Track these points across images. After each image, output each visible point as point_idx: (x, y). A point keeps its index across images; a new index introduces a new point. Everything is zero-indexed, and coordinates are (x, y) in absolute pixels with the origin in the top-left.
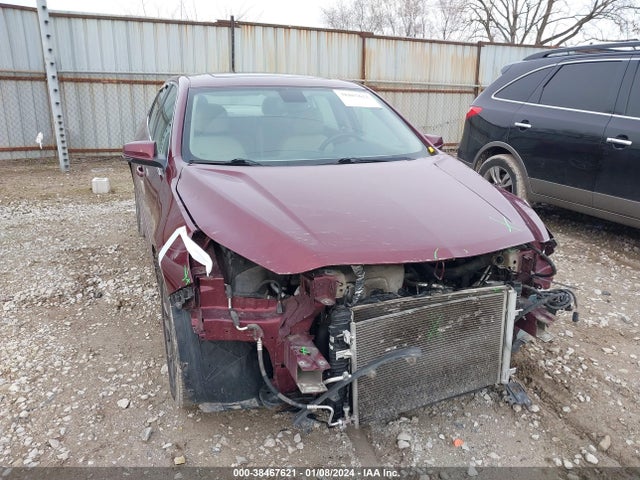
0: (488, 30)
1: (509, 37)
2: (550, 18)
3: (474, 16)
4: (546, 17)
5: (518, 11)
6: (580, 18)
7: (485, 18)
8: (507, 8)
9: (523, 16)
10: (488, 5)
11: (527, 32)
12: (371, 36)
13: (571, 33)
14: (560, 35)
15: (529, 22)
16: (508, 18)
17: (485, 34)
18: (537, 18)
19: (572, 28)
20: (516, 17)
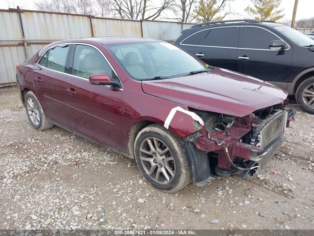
0: (120, 14)
1: (130, 17)
2: (146, 9)
3: (113, 7)
4: (144, 8)
5: (133, 5)
6: (159, 9)
7: (118, 8)
8: (127, 4)
9: (135, 8)
10: (119, 3)
11: (138, 15)
12: (93, 17)
13: (156, 15)
14: (152, 16)
15: (138, 10)
16: (128, 9)
17: (120, 16)
18: (141, 9)
19: (156, 13)
20: (132, 8)
